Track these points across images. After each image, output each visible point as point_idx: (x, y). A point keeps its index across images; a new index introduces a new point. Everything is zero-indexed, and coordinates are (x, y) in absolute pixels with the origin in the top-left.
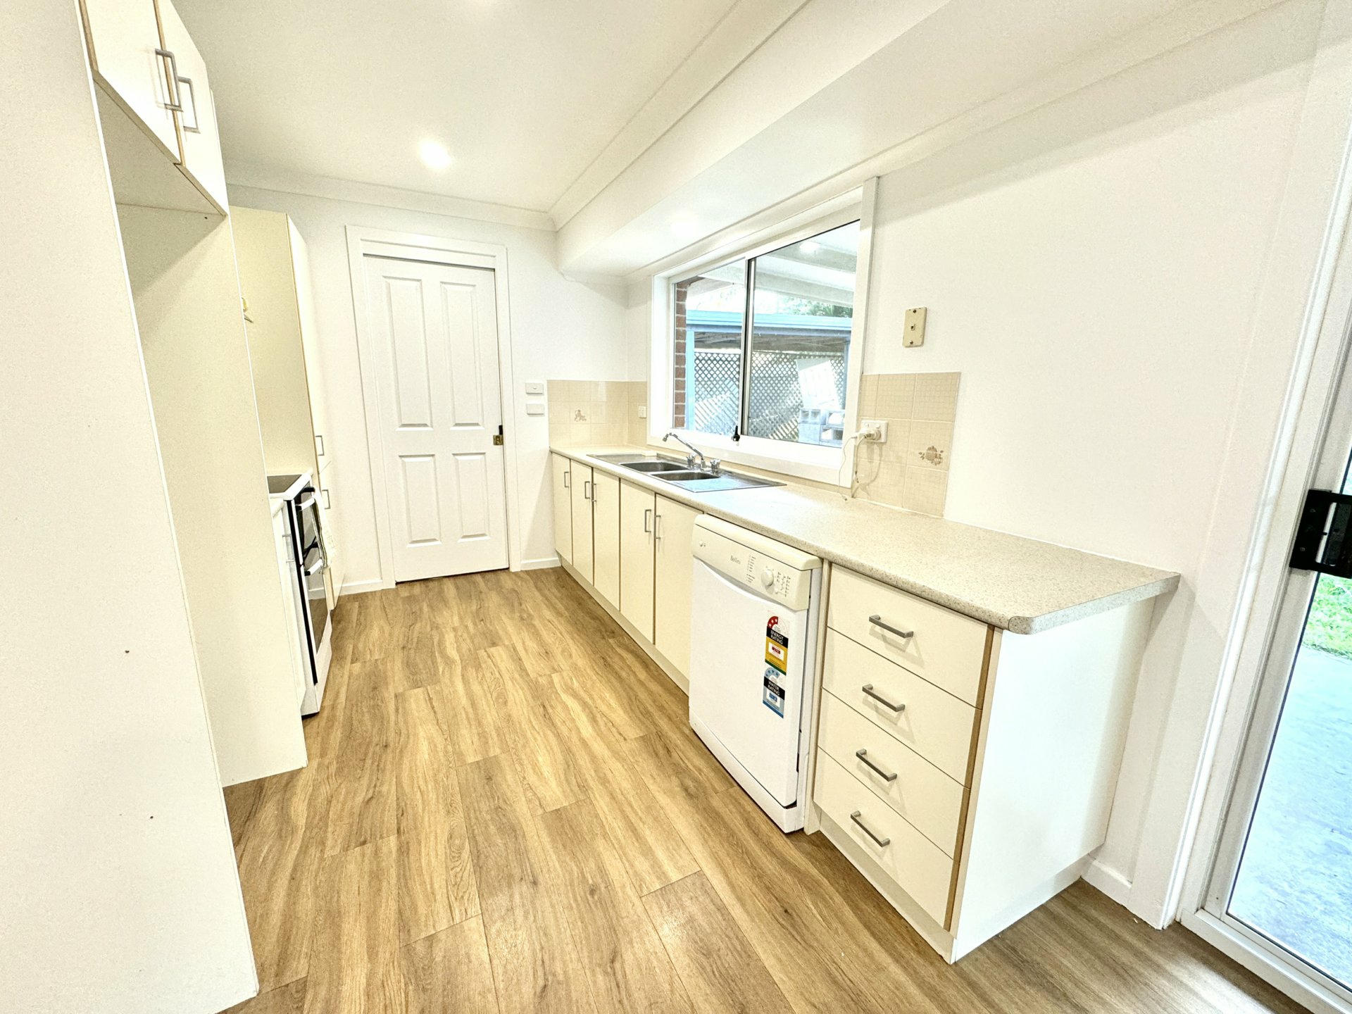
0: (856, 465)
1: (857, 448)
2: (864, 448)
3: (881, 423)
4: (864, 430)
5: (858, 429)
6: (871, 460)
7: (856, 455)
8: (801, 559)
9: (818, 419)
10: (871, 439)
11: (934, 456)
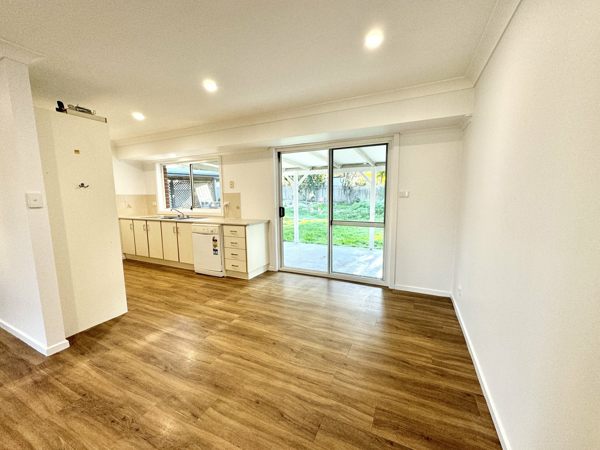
0: (224, 211)
1: (224, 208)
2: (225, 208)
3: (228, 202)
4: (225, 204)
5: (224, 204)
6: (227, 210)
7: (224, 209)
8: (218, 225)
9: (208, 205)
10: (226, 206)
11: (238, 208)
